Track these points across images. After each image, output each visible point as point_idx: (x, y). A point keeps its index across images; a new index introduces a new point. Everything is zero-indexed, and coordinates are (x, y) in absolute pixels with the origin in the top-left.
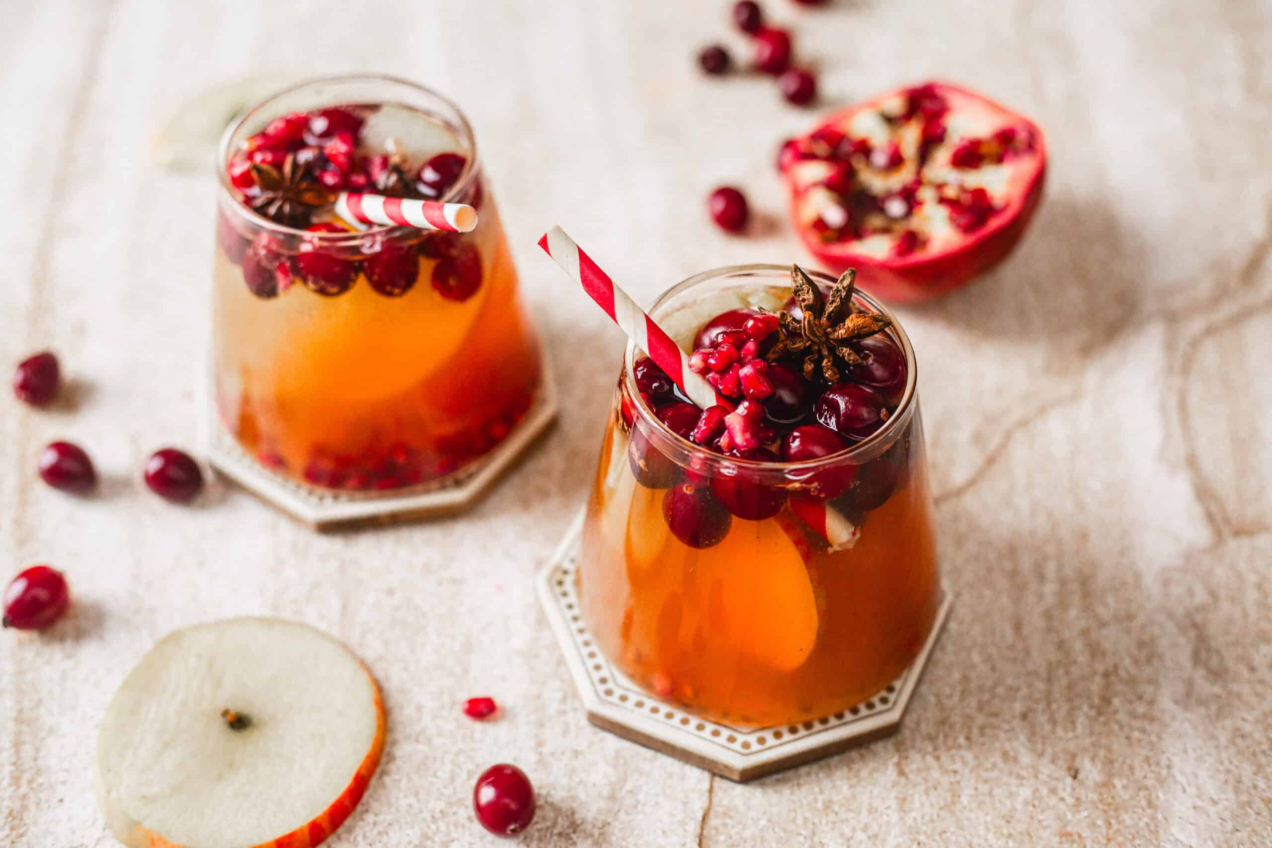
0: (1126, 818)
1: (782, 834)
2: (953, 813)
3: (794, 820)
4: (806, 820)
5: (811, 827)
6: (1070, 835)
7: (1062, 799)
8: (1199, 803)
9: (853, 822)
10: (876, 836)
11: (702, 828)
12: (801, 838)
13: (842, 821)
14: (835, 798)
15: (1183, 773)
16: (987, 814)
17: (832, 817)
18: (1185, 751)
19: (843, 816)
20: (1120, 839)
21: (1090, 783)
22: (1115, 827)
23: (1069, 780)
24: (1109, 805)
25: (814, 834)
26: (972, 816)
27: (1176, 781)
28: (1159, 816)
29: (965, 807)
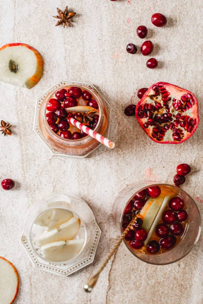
0: (186, 275)
1: (124, 275)
2: (155, 272)
3: (126, 272)
4: (129, 272)
5: (129, 273)
6: (176, 278)
7: (176, 271)
8: (201, 273)
9: (137, 273)
10: (141, 276)
11: (110, 273)
12: (127, 276)
13: (135, 273)
14: (134, 268)
15: (199, 267)
16: (162, 273)
17: (133, 272)
18: (201, 262)
19: (135, 272)
20: (185, 280)
21: (182, 268)
22: (184, 277)
23: (178, 267)
24: (184, 273)
25: (130, 275)
26: (159, 273)
27: (198, 269)
28: (193, 276)
29: (158, 271)
